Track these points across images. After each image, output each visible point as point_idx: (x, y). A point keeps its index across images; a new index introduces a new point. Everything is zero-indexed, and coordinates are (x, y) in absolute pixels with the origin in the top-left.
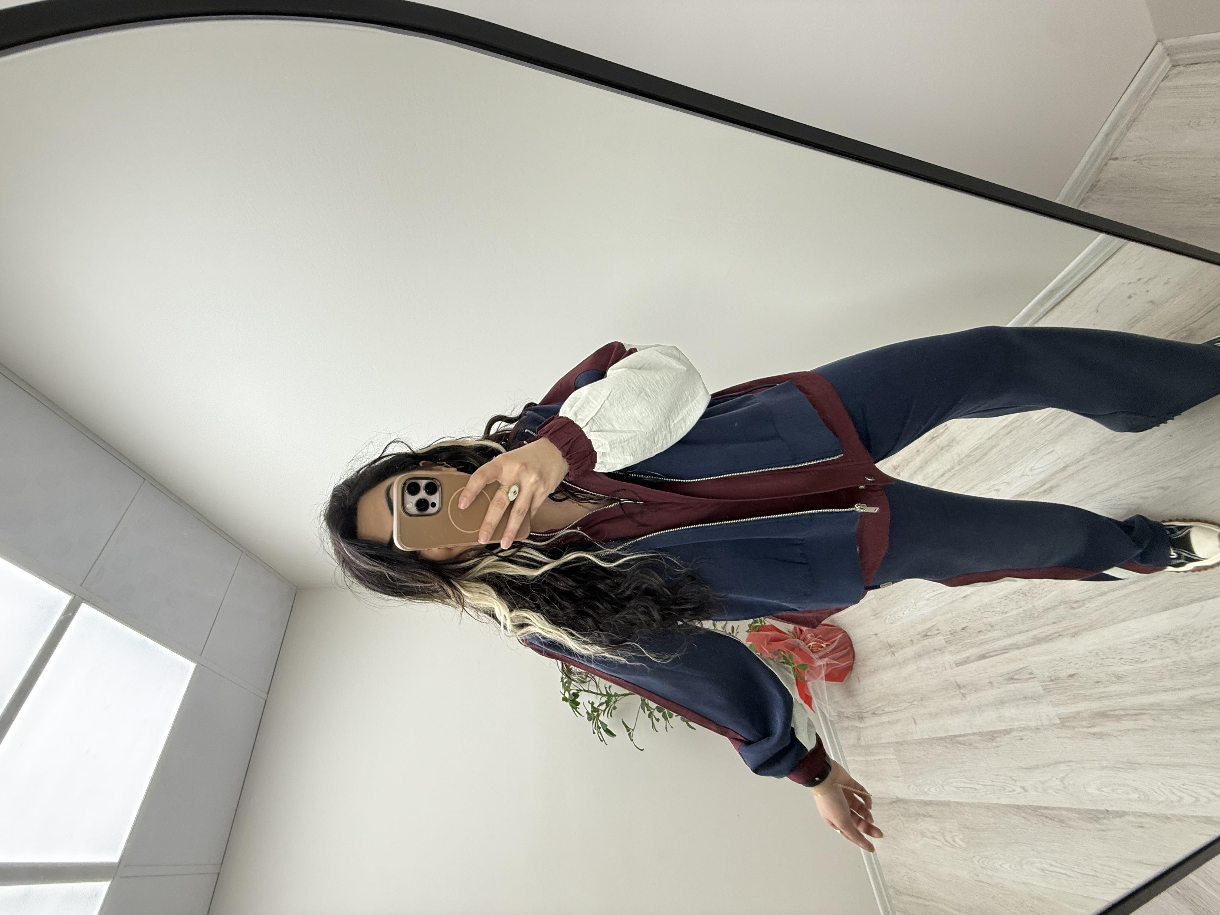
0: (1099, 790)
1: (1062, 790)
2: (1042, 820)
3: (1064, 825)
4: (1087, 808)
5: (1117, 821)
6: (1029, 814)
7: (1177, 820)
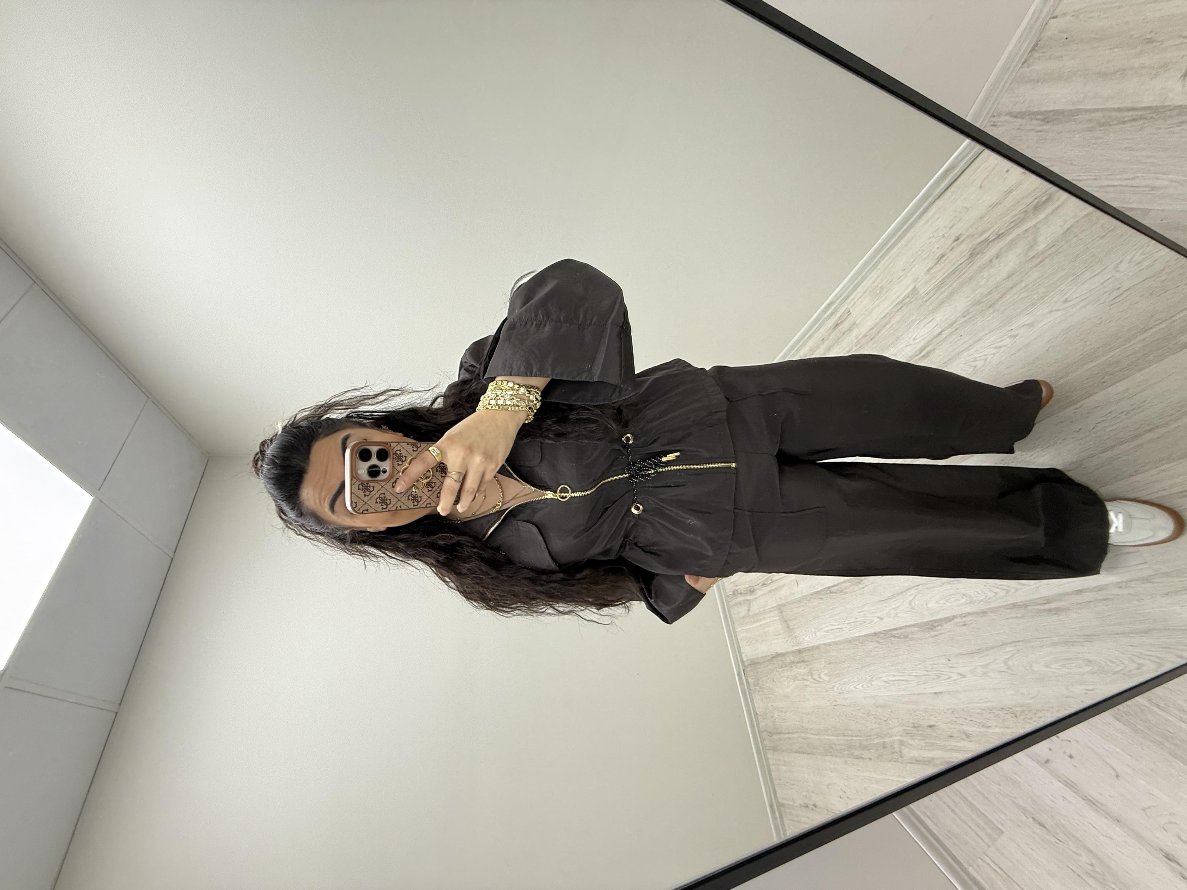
0: (937, 603)
1: (909, 611)
2: (891, 640)
3: (907, 639)
4: (927, 620)
5: (948, 626)
6: (882, 638)
7: (991, 612)
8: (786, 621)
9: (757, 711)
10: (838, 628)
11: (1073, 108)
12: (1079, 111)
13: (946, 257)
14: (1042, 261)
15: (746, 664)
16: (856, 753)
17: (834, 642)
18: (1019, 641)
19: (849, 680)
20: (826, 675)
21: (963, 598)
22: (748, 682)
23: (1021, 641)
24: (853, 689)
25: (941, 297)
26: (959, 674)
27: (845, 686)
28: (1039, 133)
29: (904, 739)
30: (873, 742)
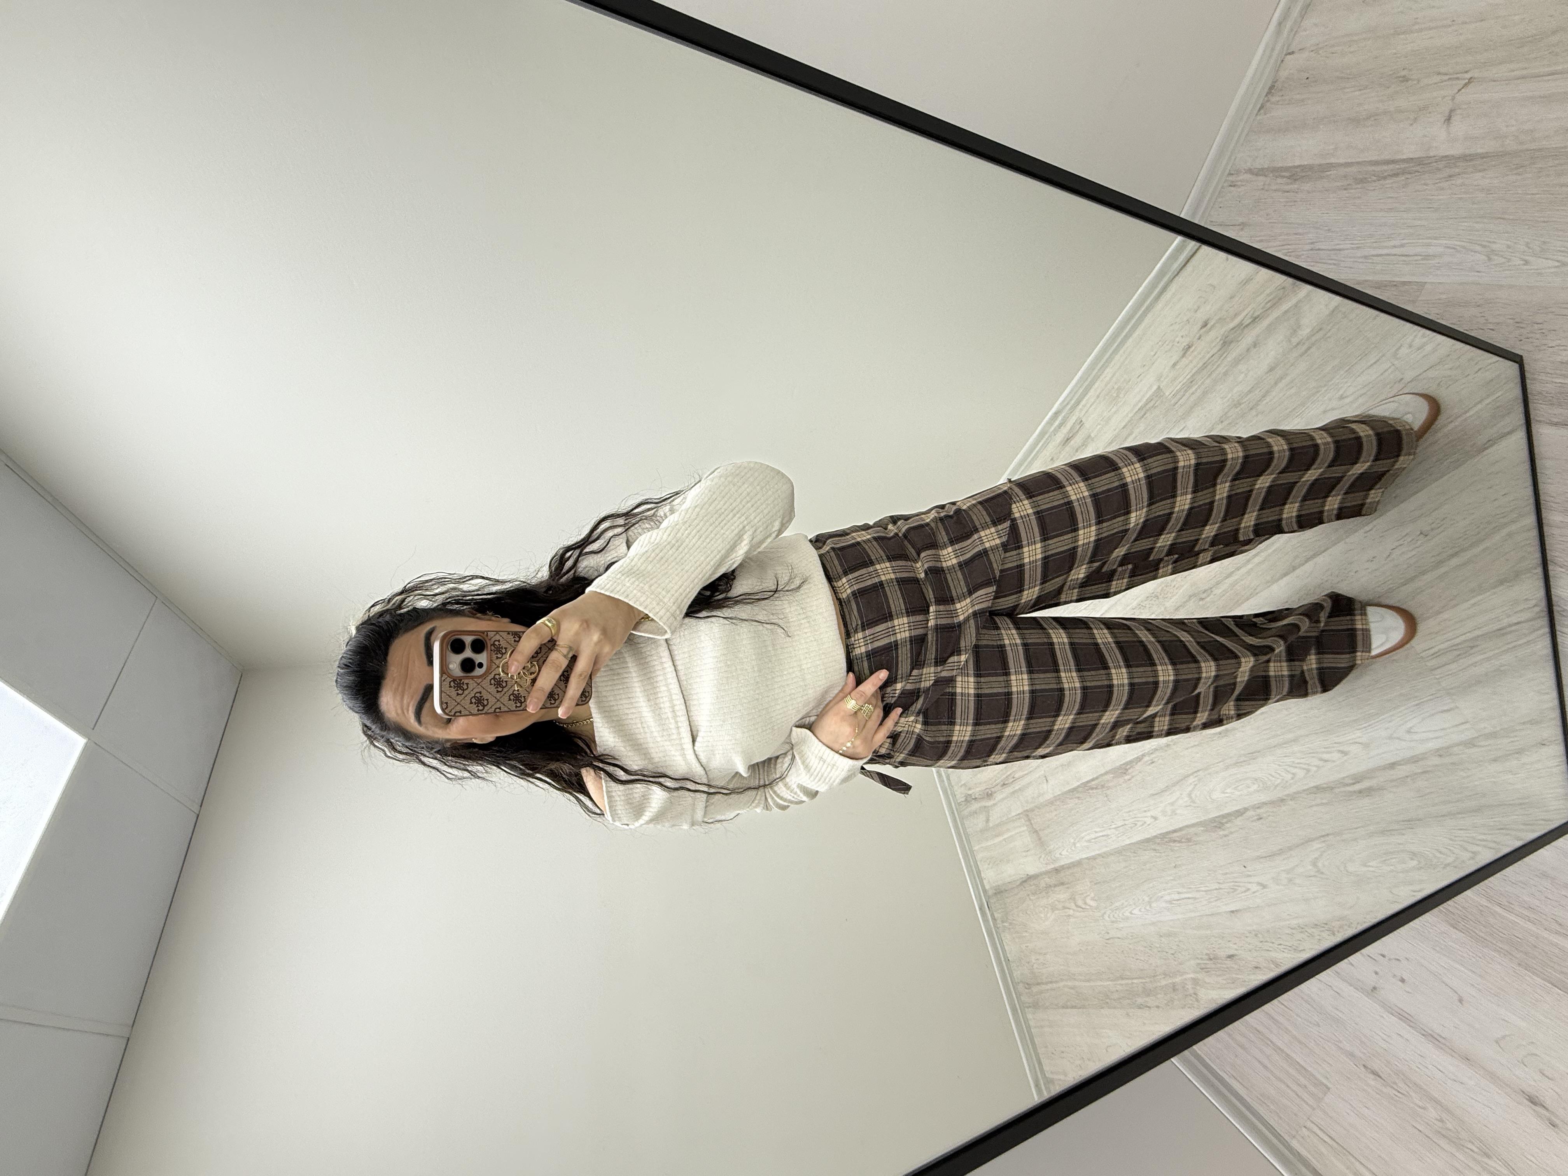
2: (1171, 846)
3: (1190, 844)
4: (1212, 816)
5: (1239, 822)
6: (1159, 844)
7: (1291, 800)
8: (1036, 832)
9: (1008, 955)
10: (1103, 836)
11: (1323, 162)
12: (1331, 166)
13: (1191, 350)
14: (1309, 348)
15: (990, 893)
16: (1140, 1000)
17: (1099, 855)
18: (1328, 835)
19: (1123, 904)
20: (1093, 899)
21: (1254, 784)
22: (994, 919)
23: (1331, 834)
24: (1129, 915)
25: (1191, 400)
26: (1259, 884)
27: (1117, 912)
28: (1286, 194)
29: (1199, 976)
30: (1159, 984)
